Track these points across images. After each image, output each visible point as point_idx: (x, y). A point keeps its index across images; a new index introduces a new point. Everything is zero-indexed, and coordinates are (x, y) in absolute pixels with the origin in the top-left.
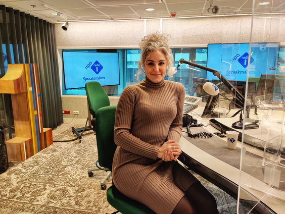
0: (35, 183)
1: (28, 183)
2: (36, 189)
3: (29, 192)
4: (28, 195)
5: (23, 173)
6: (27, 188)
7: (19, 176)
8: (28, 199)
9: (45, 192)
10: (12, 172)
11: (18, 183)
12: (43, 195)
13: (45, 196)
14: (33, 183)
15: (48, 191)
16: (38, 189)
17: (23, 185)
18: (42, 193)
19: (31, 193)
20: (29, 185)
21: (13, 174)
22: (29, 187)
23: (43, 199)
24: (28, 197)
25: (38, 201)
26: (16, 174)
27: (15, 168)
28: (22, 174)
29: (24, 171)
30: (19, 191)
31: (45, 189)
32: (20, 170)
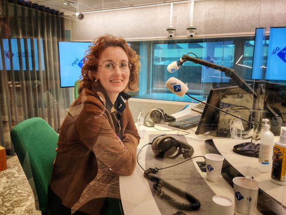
0: (20, 191)
1: (14, 190)
2: (18, 199)
3: (10, 201)
4: (8, 204)
5: (15, 177)
6: (11, 196)
7: (9, 180)
8: (6, 209)
9: (25, 203)
10: (5, 175)
11: (4, 188)
12: (22, 206)
13: (23, 209)
14: (18, 191)
15: (28, 203)
16: (21, 199)
17: (8, 192)
18: (22, 204)
19: (11, 202)
20: (14, 192)
21: (5, 178)
22: (13, 194)
23: (20, 211)
24: (6, 207)
25: (14, 213)
26: (8, 178)
27: (9, 171)
28: (13, 179)
29: (17, 175)
30: (2, 197)
31: (27, 200)
32: (14, 174)
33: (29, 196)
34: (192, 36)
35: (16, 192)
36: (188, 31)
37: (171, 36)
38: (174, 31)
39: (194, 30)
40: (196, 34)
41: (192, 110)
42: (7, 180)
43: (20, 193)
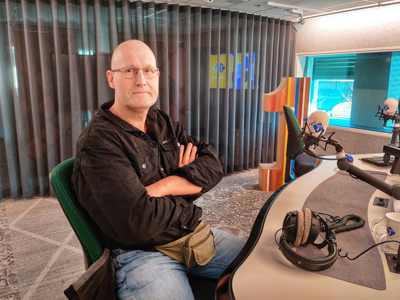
33: (221, 219)
35: (210, 213)
42: (203, 201)
43: (213, 215)
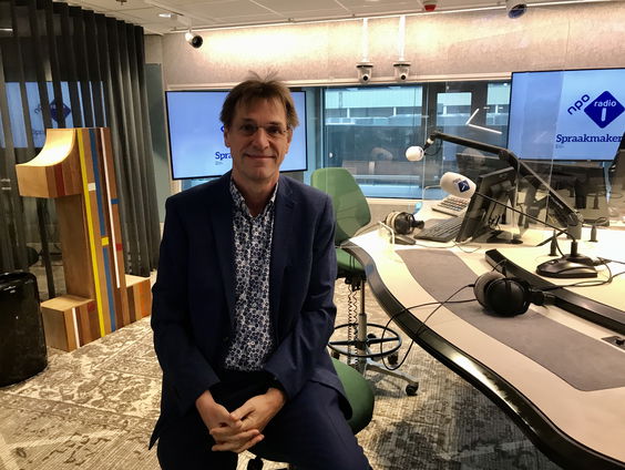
0: (128, 375)
1: (115, 375)
2: (130, 387)
3: (117, 392)
4: (116, 398)
6: (114, 384)
7: (96, 360)
8: (116, 405)
9: (147, 393)
11: (94, 373)
12: (145, 398)
13: (149, 401)
16: (135, 387)
17: (104, 378)
18: (142, 395)
19: (120, 394)
20: (117, 378)
22: (117, 382)
23: (143, 406)
24: (114, 402)
25: (134, 409)
29: (105, 349)
30: (97, 388)
31: (149, 388)
32: (98, 348)
34: (403, 77)
35: (120, 377)
36: (396, 69)
37: (366, 78)
38: (370, 69)
39: (407, 68)
40: (410, 75)
41: (434, 210)
42: (91, 360)
43: (129, 378)
